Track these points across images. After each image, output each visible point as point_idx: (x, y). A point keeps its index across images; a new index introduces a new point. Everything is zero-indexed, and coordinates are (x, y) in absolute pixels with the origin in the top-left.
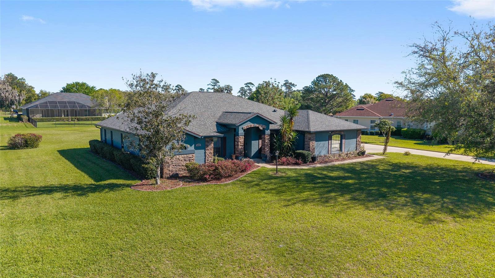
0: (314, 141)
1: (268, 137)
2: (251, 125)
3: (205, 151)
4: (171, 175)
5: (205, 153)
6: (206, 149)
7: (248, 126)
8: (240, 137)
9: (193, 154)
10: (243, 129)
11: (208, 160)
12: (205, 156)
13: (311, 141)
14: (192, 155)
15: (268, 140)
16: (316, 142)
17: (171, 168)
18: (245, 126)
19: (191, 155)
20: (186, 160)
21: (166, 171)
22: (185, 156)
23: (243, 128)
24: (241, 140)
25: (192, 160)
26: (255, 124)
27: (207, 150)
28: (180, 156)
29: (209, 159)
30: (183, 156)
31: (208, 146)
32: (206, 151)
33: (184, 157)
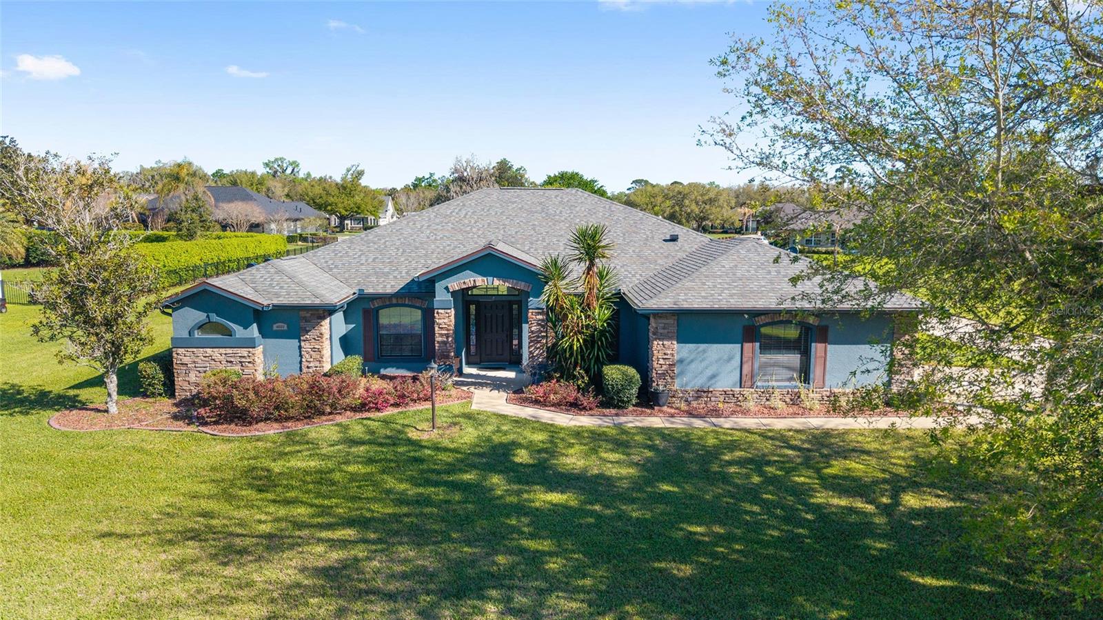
0: (670, 338)
1: (540, 317)
2: (474, 281)
3: (300, 342)
4: (193, 393)
5: (300, 347)
6: (302, 338)
7: (464, 283)
8: (438, 313)
9: (251, 350)
10: (448, 291)
11: (308, 367)
12: (301, 356)
13: (656, 339)
14: (249, 352)
15: (539, 324)
16: (678, 343)
17: (193, 377)
18: (455, 284)
19: (244, 352)
20: (231, 362)
21: (180, 383)
22: (229, 351)
23: (447, 288)
24: (440, 321)
25: (249, 362)
26: (490, 279)
27: (304, 341)
28: (215, 350)
29: (312, 365)
30: (223, 351)
31: (307, 332)
32: (303, 344)
33: (226, 354)
